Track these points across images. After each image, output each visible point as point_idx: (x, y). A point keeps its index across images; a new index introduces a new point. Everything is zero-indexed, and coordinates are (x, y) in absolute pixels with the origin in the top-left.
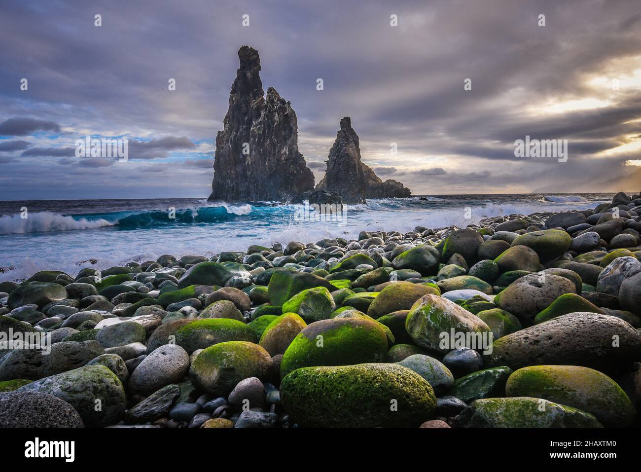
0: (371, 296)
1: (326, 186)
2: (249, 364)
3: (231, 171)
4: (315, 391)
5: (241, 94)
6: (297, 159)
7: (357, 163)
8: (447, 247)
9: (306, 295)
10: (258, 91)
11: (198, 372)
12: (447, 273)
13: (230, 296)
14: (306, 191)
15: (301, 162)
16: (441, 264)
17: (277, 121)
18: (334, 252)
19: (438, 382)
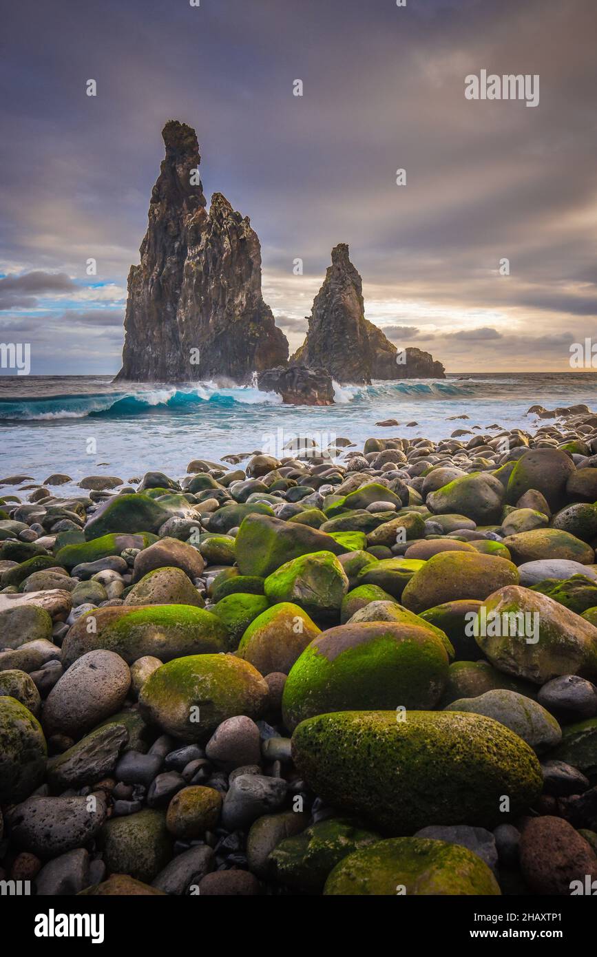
0: (405, 567)
1: (306, 357)
2: (235, 694)
3: (153, 331)
4: (355, 758)
5: (167, 204)
6: (260, 313)
7: (358, 321)
8: (515, 477)
9: (302, 566)
10: (196, 198)
11: (154, 704)
12: (518, 523)
13: (173, 555)
14: (276, 367)
15: (267, 318)
16: (508, 507)
17: (228, 251)
18: (327, 474)
19: (539, 739)
